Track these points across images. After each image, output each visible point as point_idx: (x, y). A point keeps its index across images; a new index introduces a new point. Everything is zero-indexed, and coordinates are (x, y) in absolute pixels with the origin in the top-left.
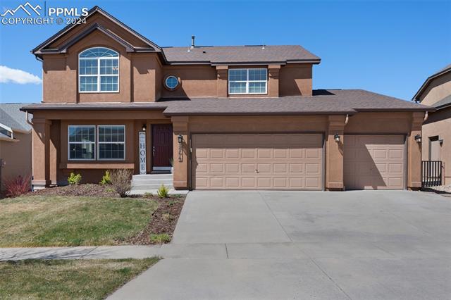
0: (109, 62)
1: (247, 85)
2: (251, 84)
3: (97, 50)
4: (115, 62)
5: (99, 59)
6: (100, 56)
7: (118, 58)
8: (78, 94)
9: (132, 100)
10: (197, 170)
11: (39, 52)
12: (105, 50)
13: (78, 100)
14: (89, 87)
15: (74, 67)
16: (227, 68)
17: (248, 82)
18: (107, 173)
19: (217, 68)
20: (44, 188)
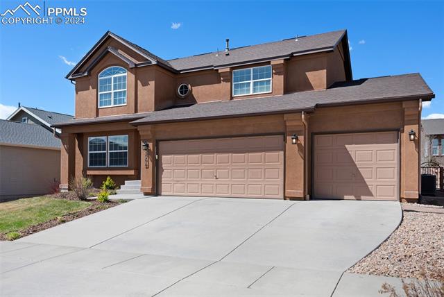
0: (120, 78)
1: (251, 85)
2: (255, 84)
3: (111, 69)
5: (113, 77)
6: (114, 73)
7: (126, 74)
8: (97, 110)
9: (136, 111)
10: (163, 176)
11: (71, 77)
12: (117, 69)
13: (97, 115)
14: (106, 103)
15: (95, 87)
16: (228, 70)
17: (252, 81)
18: (108, 178)
19: (220, 71)
20: (67, 191)
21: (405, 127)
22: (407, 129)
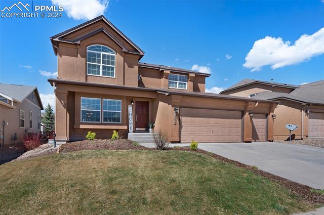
0: (108, 57)
2: (179, 83)
3: (100, 47)
4: (113, 57)
5: (102, 53)
6: (103, 51)
7: (115, 55)
8: (86, 76)
9: (124, 84)
12: (106, 48)
13: (86, 80)
14: (94, 72)
15: (84, 56)
16: (169, 72)
18: (114, 132)
19: (165, 72)
20: (65, 143)
21: (271, 113)
22: (271, 114)
